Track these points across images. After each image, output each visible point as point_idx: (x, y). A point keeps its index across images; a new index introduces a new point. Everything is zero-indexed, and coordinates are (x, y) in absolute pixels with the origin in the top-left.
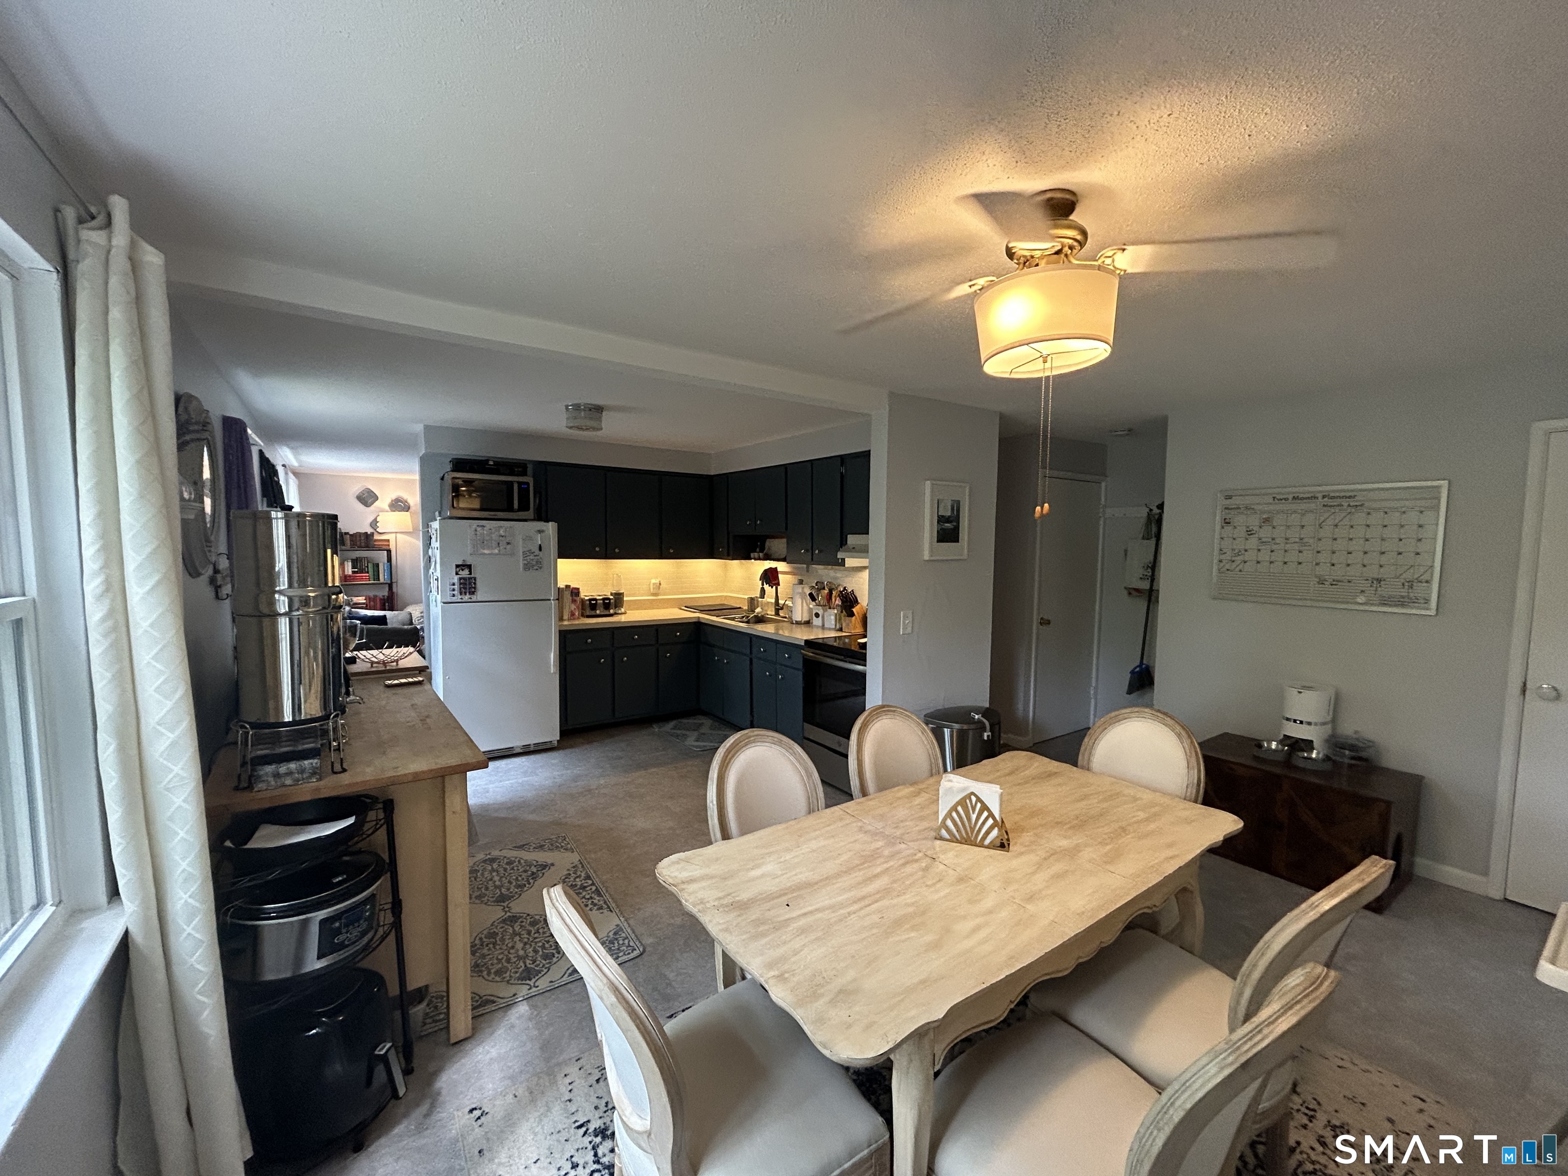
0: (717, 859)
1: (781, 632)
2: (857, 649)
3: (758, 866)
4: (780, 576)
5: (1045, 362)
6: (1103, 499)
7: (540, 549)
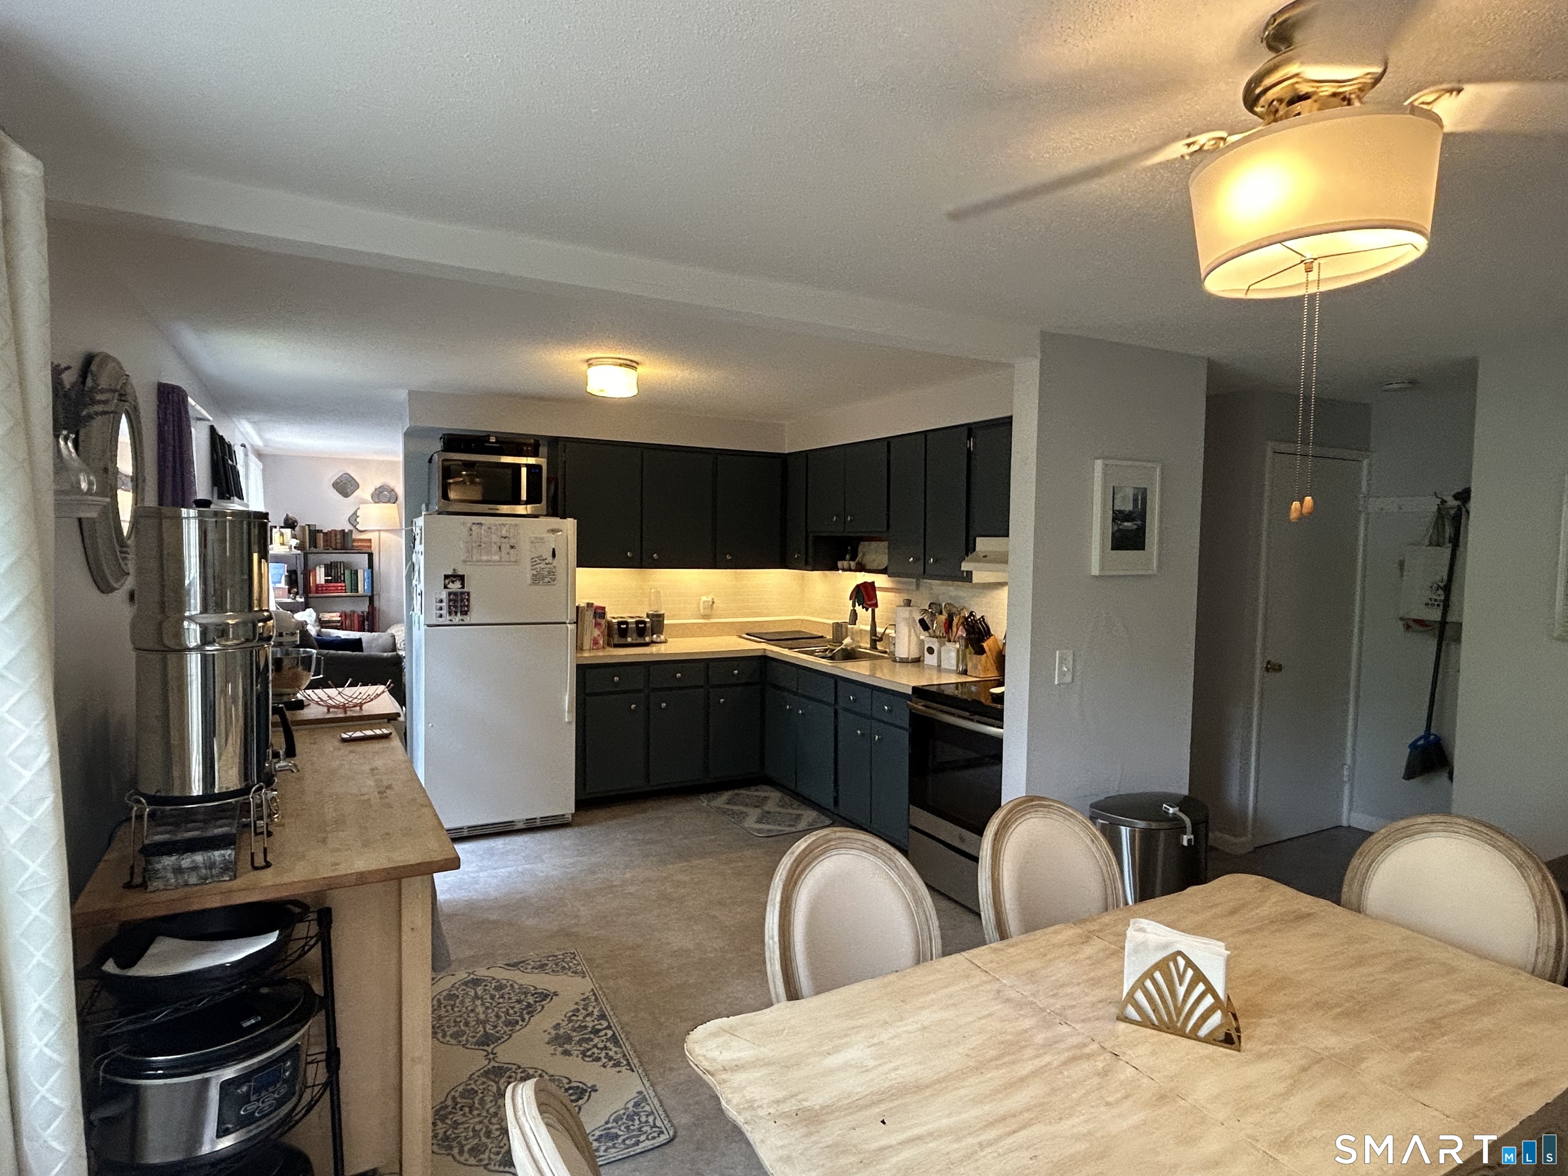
0: (779, 1032)
1: (878, 674)
2: (988, 702)
3: (836, 1050)
4: (878, 593)
5: (1309, 270)
6: (1364, 484)
7: (554, 555)
